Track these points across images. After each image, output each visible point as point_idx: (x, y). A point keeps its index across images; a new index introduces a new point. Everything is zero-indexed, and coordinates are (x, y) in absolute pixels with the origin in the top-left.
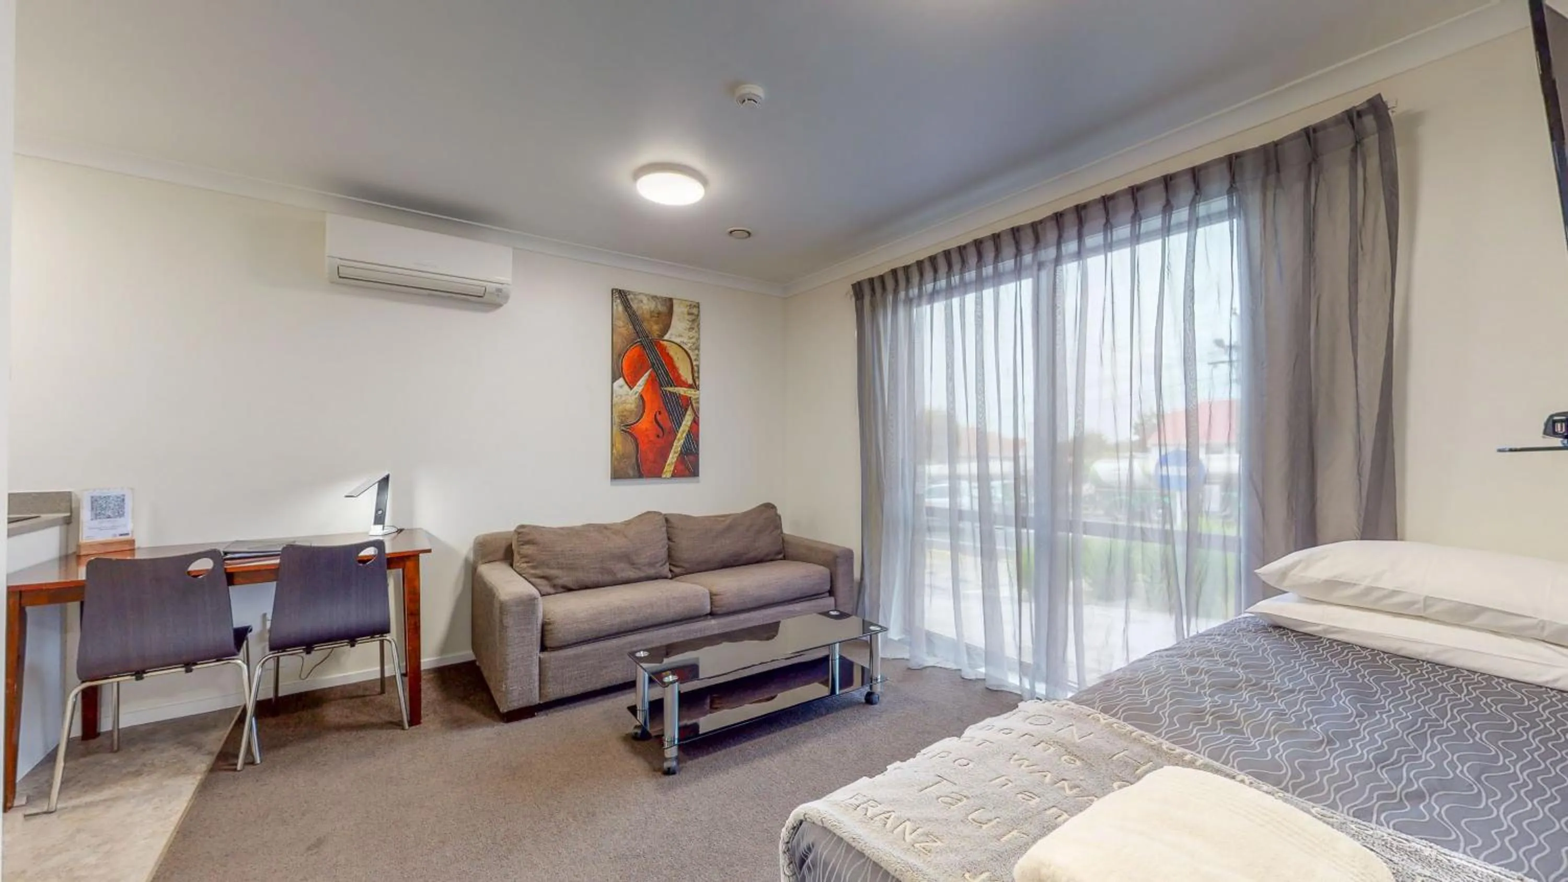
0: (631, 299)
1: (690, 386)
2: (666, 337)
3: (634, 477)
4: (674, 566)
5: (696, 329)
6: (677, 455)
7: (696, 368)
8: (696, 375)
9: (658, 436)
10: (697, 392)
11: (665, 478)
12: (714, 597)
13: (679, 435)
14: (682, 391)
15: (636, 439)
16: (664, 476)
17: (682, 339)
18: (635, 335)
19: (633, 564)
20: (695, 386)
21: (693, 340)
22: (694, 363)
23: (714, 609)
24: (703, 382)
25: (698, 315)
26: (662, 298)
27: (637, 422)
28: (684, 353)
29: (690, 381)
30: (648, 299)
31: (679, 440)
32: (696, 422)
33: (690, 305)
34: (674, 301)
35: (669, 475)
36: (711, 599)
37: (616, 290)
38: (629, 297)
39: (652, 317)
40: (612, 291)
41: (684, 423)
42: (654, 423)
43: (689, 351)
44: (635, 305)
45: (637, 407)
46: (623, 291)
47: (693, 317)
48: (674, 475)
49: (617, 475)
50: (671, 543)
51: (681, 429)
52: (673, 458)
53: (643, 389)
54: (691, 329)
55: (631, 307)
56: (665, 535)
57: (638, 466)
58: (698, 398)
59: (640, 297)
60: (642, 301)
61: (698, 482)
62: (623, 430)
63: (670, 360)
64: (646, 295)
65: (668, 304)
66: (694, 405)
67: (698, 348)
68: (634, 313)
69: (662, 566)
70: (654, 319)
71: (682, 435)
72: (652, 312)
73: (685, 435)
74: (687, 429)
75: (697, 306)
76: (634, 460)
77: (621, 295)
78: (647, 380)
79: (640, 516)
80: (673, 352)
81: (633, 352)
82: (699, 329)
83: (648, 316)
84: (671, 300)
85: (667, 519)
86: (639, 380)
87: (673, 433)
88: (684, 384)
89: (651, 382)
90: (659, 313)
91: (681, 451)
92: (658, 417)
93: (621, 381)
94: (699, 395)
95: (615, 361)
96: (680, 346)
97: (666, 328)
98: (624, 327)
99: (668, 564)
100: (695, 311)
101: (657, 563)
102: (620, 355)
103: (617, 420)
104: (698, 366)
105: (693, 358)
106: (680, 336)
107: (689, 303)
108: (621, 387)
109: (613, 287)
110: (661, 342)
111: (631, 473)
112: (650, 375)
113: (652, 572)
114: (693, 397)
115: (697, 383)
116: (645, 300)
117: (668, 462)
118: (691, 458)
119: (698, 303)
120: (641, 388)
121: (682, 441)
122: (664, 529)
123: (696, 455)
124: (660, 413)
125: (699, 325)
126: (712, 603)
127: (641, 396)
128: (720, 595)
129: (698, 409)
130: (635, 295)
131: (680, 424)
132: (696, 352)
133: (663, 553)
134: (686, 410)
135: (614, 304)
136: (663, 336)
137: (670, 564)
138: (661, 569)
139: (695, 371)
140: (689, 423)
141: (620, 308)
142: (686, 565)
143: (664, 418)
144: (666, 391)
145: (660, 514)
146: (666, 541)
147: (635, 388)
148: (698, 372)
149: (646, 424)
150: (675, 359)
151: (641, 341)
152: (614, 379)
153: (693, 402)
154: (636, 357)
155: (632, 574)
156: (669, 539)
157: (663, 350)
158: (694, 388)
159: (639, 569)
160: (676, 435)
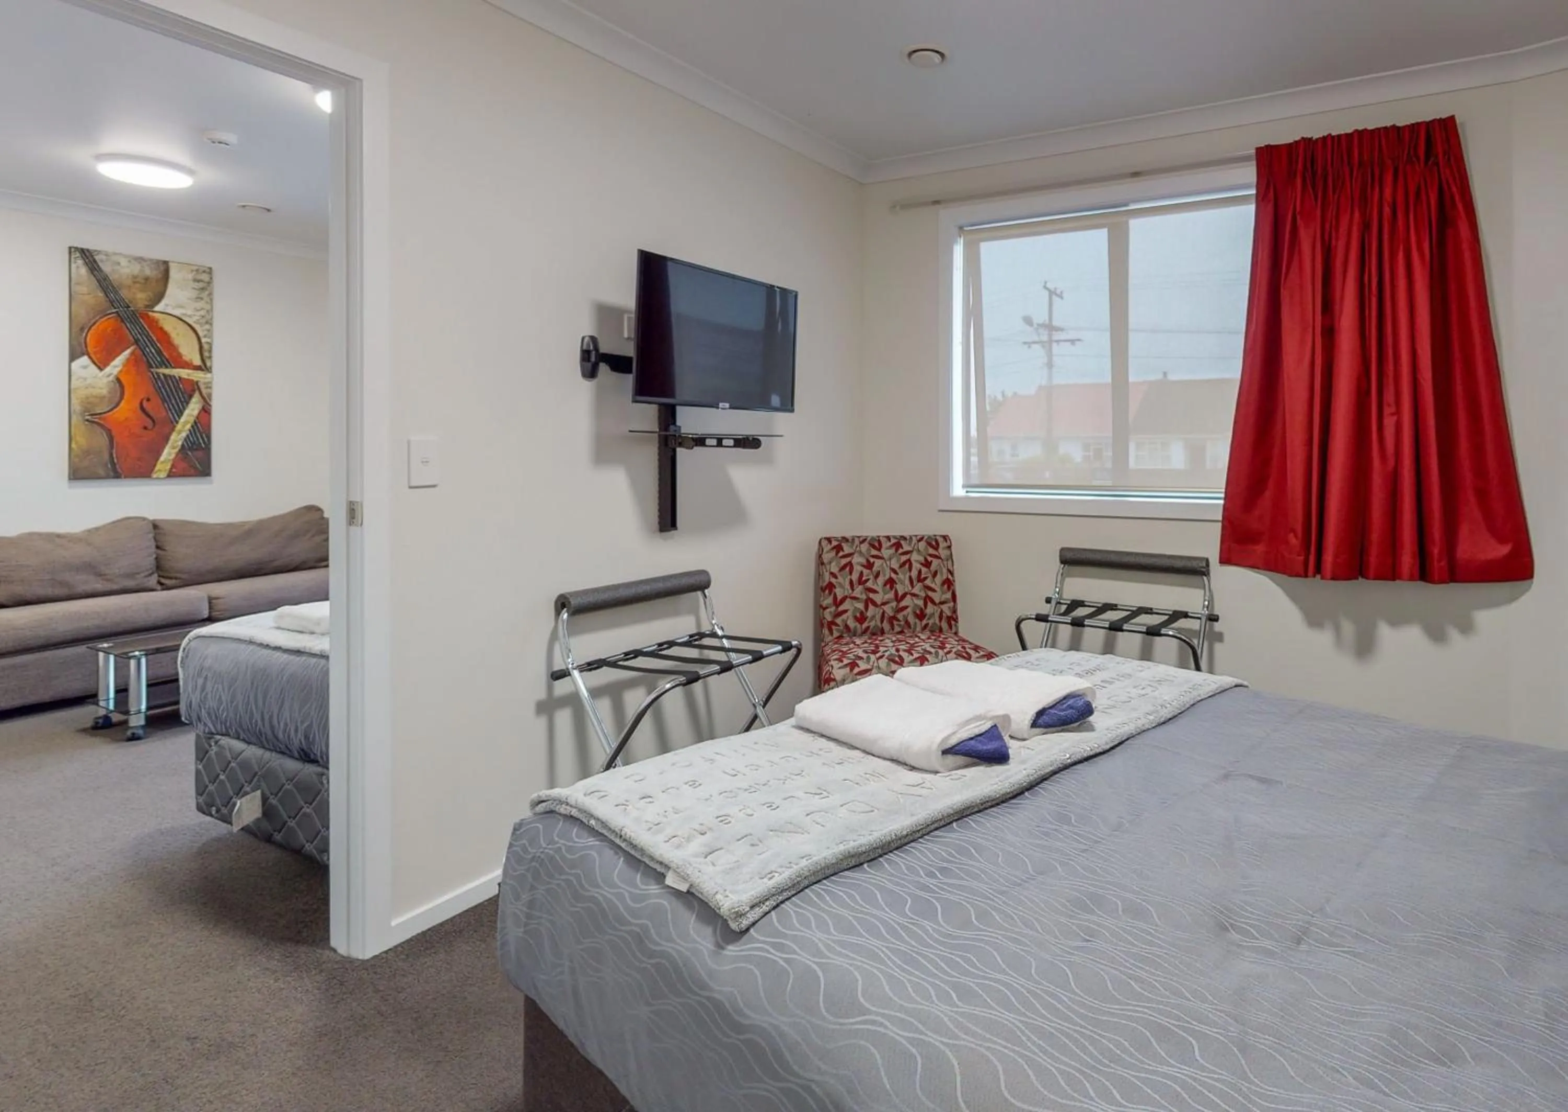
0: (102, 261)
1: (198, 368)
2: (157, 308)
3: (107, 477)
4: (163, 577)
5: (206, 299)
6: (176, 450)
7: (206, 347)
8: (206, 354)
9: (145, 428)
10: (209, 375)
11: (158, 478)
12: (214, 601)
13: (179, 427)
14: (184, 373)
15: (109, 432)
16: (154, 476)
17: (183, 311)
18: (109, 304)
19: (101, 575)
20: (204, 367)
21: (203, 313)
22: (204, 340)
23: (214, 614)
24: (217, 361)
25: (209, 283)
26: (151, 260)
27: (109, 411)
28: (188, 328)
29: (197, 361)
30: (129, 261)
31: (180, 432)
32: (206, 410)
33: (197, 270)
34: (172, 265)
35: (163, 475)
36: (210, 603)
37: (76, 249)
38: (97, 258)
39: (135, 283)
40: (70, 248)
41: (187, 412)
42: (140, 412)
43: (197, 327)
44: (106, 268)
45: (109, 393)
46: (88, 250)
47: (201, 285)
48: (171, 475)
49: (78, 474)
50: (159, 552)
51: (183, 420)
52: (170, 454)
53: (121, 371)
54: (199, 298)
55: (100, 270)
56: (153, 544)
57: (113, 464)
58: (210, 383)
59: (115, 258)
60: (119, 264)
61: (211, 483)
62: (87, 420)
63: (165, 337)
64: (125, 256)
65: (162, 268)
66: (204, 391)
67: (209, 322)
68: (106, 278)
69: (146, 576)
70: (138, 285)
71: (184, 426)
72: (135, 277)
73: (188, 426)
74: (192, 420)
75: (210, 271)
76: (106, 456)
77: (87, 257)
78: (128, 360)
79: (114, 522)
80: (168, 325)
81: (105, 324)
82: (211, 300)
83: (129, 282)
84: (166, 263)
85: (155, 526)
86: (114, 359)
87: (172, 425)
88: (188, 365)
89: (133, 361)
90: (147, 279)
91: (183, 446)
92: (145, 404)
93: (85, 360)
94: (212, 378)
95: (73, 335)
96: (181, 320)
97: (160, 297)
98: (89, 294)
99: (156, 575)
100: (205, 277)
101: (138, 573)
102: (82, 329)
103: (77, 407)
104: (210, 344)
105: (201, 334)
106: (181, 307)
107: (195, 268)
108: (85, 367)
109: (71, 245)
110: (150, 313)
111: (101, 472)
112: (132, 353)
113: (130, 583)
114: (202, 380)
115: (208, 364)
116: (124, 262)
117: (162, 458)
118: (200, 454)
119: (210, 268)
120: (118, 369)
121: (184, 434)
122: (151, 536)
123: (207, 449)
124: (148, 400)
125: (210, 294)
126: (210, 608)
127: (118, 380)
128: (223, 598)
129: (210, 395)
130: (107, 255)
131: (180, 413)
132: (207, 327)
133: (150, 562)
134: (191, 397)
135: (73, 266)
136: (153, 307)
137: (159, 576)
138: (146, 579)
139: (204, 352)
140: (196, 413)
141: (84, 271)
142: (184, 576)
143: (156, 408)
144: (157, 373)
145: (144, 519)
146: (153, 549)
147: (108, 370)
148: (210, 351)
149: (126, 410)
150: (173, 335)
151: (117, 312)
152: (73, 357)
153: (202, 387)
154: (109, 330)
155: (99, 586)
156: (158, 547)
157: (153, 324)
158: (203, 370)
159: (108, 580)
160: (175, 427)
